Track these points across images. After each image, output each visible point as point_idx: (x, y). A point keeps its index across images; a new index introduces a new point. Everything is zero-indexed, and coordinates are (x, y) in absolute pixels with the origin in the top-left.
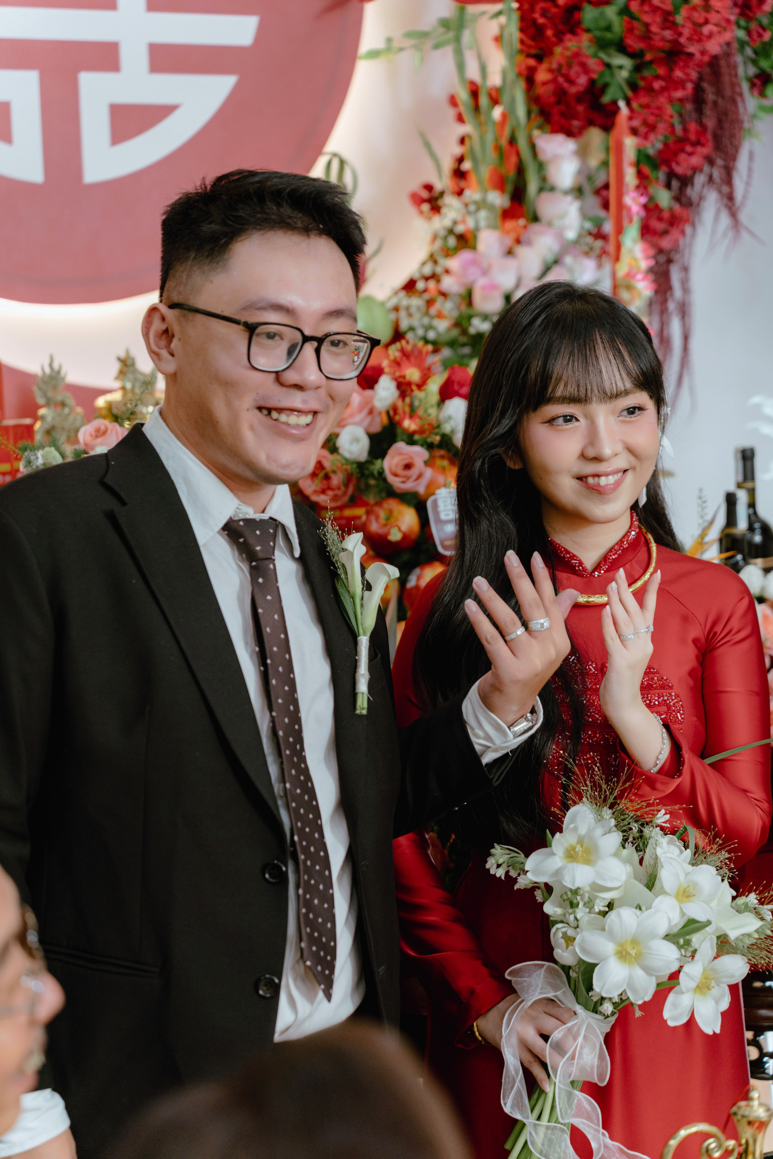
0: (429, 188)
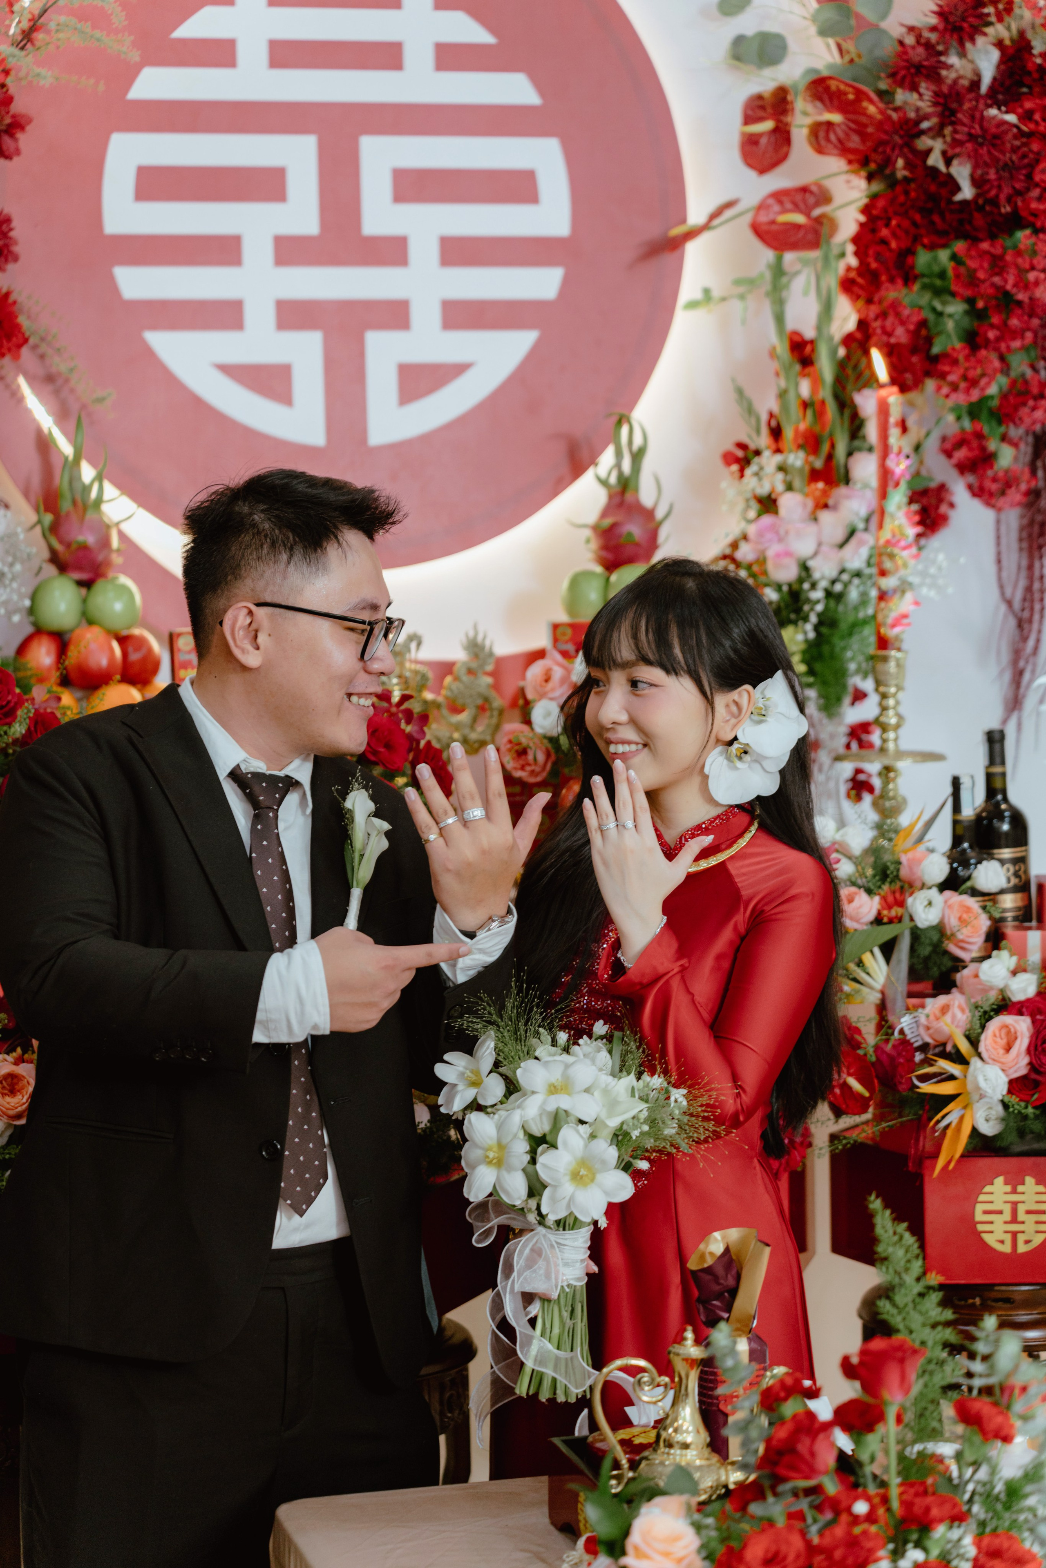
0: (742, 446)
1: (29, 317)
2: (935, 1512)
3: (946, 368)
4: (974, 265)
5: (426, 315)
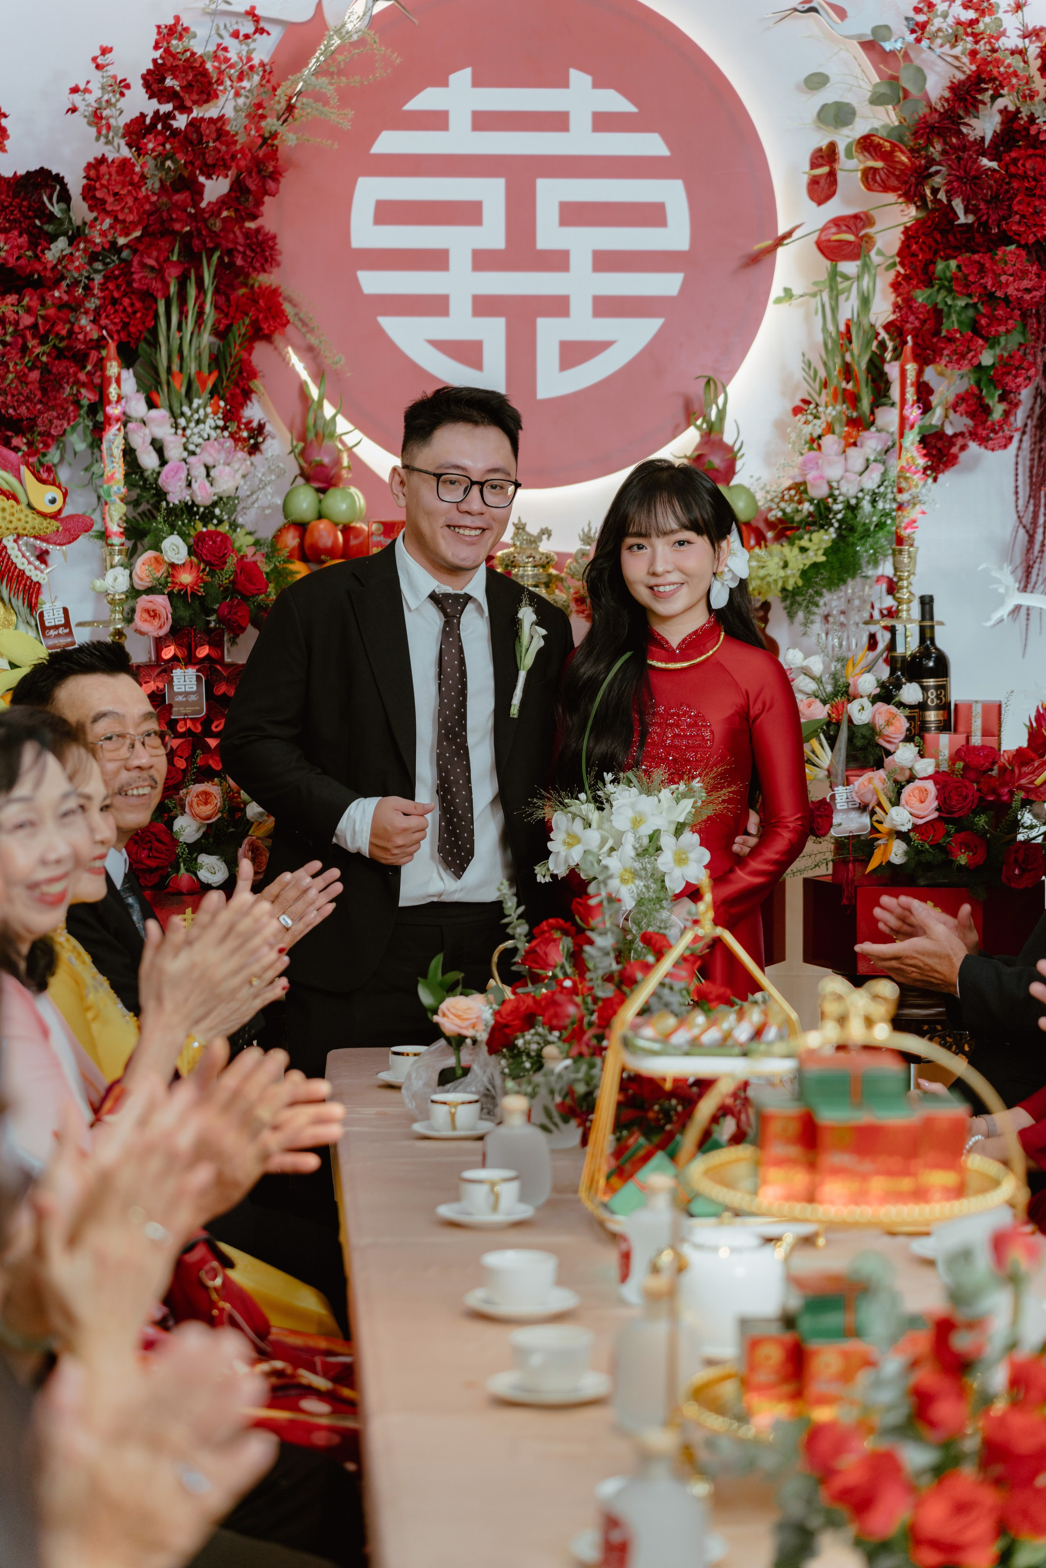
0: (806, 402)
1: (294, 306)
4: (967, 272)
5: (581, 306)
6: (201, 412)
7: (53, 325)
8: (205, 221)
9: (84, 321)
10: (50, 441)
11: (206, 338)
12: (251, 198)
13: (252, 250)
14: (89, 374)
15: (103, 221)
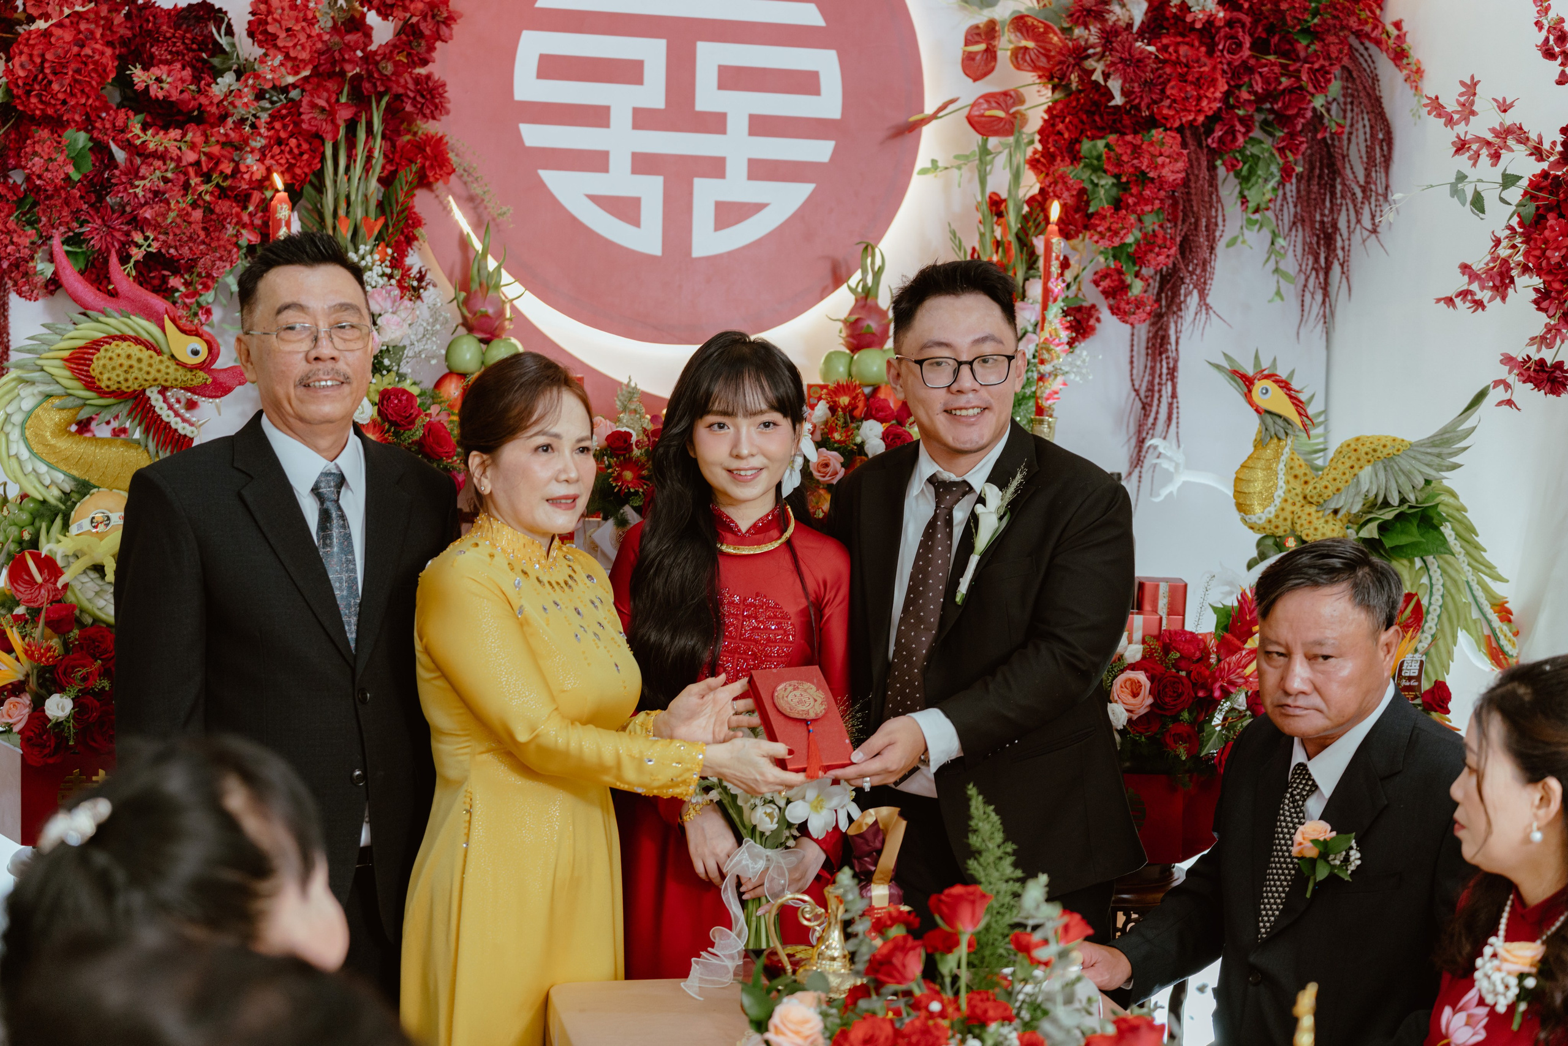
1: (457, 155)
2: (991, 1013)
3: (1097, 222)
4: (1120, 152)
5: (736, 168)
6: (368, 258)
7: (217, 164)
8: (377, 63)
9: (250, 160)
10: (210, 283)
11: (374, 183)
12: (423, 43)
13: (423, 96)
14: (250, 214)
15: (275, 57)
